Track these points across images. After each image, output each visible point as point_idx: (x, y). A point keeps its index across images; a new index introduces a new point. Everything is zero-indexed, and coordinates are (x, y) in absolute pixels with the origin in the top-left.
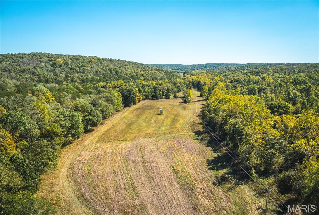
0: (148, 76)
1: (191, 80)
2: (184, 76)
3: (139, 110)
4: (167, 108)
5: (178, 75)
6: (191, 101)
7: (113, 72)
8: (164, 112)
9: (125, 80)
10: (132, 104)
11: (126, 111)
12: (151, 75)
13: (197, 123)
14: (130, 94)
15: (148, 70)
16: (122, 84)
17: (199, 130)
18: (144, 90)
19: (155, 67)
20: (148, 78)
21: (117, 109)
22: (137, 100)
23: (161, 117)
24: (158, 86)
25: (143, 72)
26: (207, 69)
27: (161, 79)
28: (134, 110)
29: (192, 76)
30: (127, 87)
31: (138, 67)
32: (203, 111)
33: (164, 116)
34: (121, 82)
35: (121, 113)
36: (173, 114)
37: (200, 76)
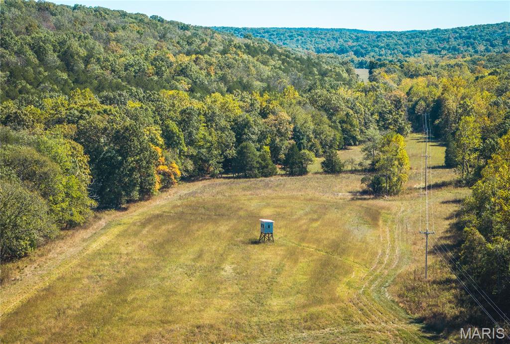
0: (209, 74)
1: (402, 94)
2: (372, 79)
3: (164, 224)
4: (292, 214)
5: (345, 75)
6: (405, 185)
7: (53, 57)
8: (278, 234)
9: (105, 93)
10: (136, 194)
11: (108, 226)
12: (220, 72)
13: (431, 278)
14: (124, 152)
15: (207, 50)
16: (90, 109)
17: (440, 310)
18: (190, 134)
19: (238, 40)
20: (210, 82)
21: (67, 217)
22: (157, 178)
23: (266, 255)
24: (251, 119)
25: (186, 59)
26: (476, 52)
27: (268, 89)
28: (144, 225)
29: (408, 80)
30: (113, 121)
31: (163, 37)
32: (458, 227)
33: (281, 251)
34: (86, 98)
35: (81, 234)
36: (318, 241)
37: (445, 80)
